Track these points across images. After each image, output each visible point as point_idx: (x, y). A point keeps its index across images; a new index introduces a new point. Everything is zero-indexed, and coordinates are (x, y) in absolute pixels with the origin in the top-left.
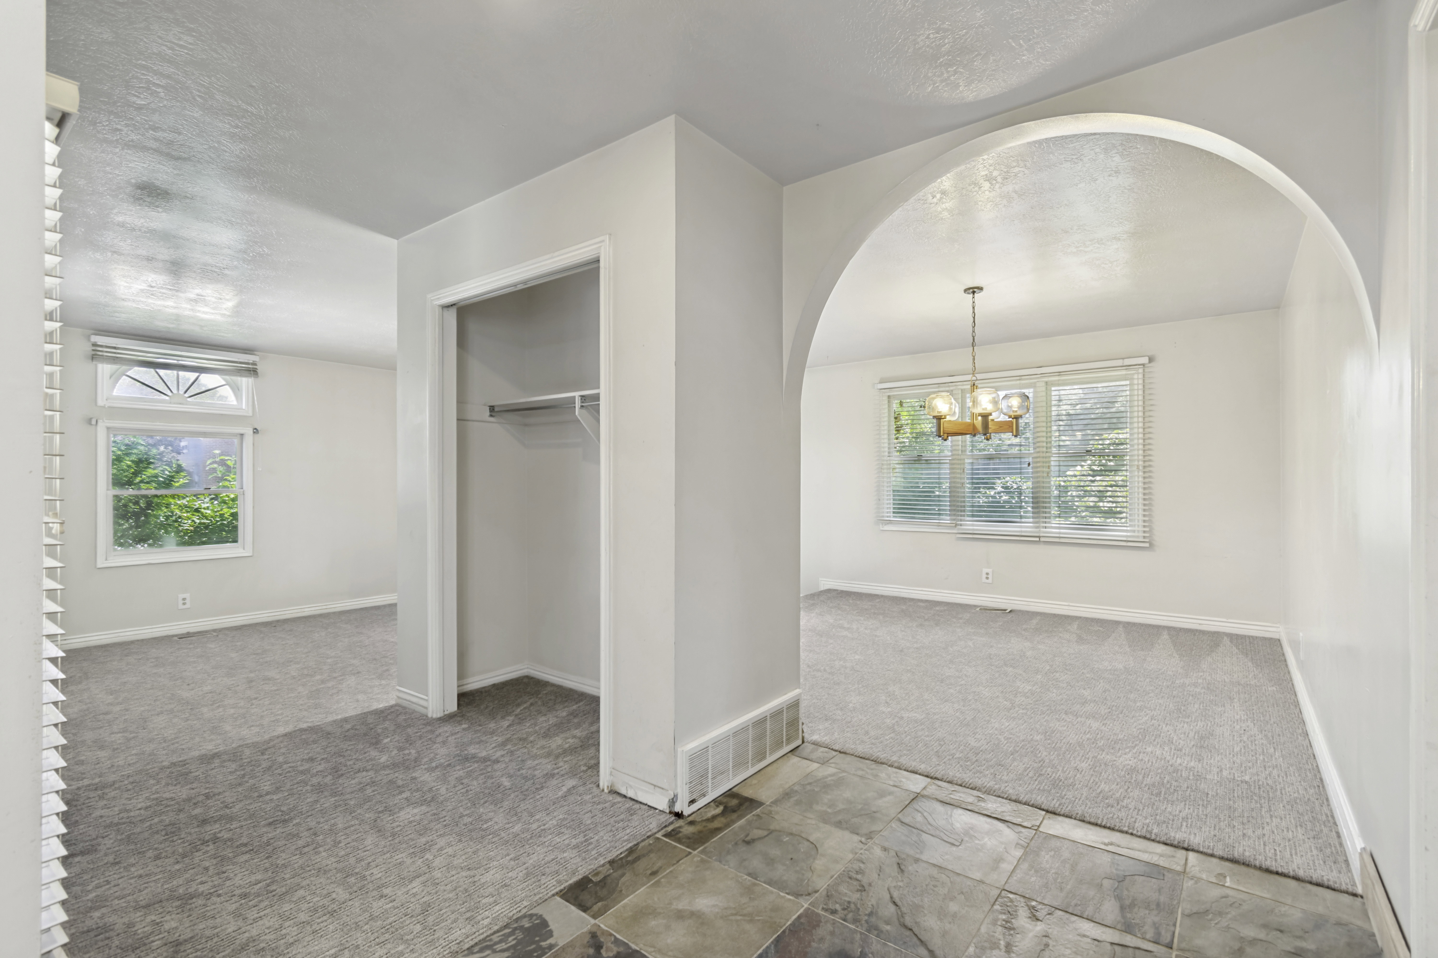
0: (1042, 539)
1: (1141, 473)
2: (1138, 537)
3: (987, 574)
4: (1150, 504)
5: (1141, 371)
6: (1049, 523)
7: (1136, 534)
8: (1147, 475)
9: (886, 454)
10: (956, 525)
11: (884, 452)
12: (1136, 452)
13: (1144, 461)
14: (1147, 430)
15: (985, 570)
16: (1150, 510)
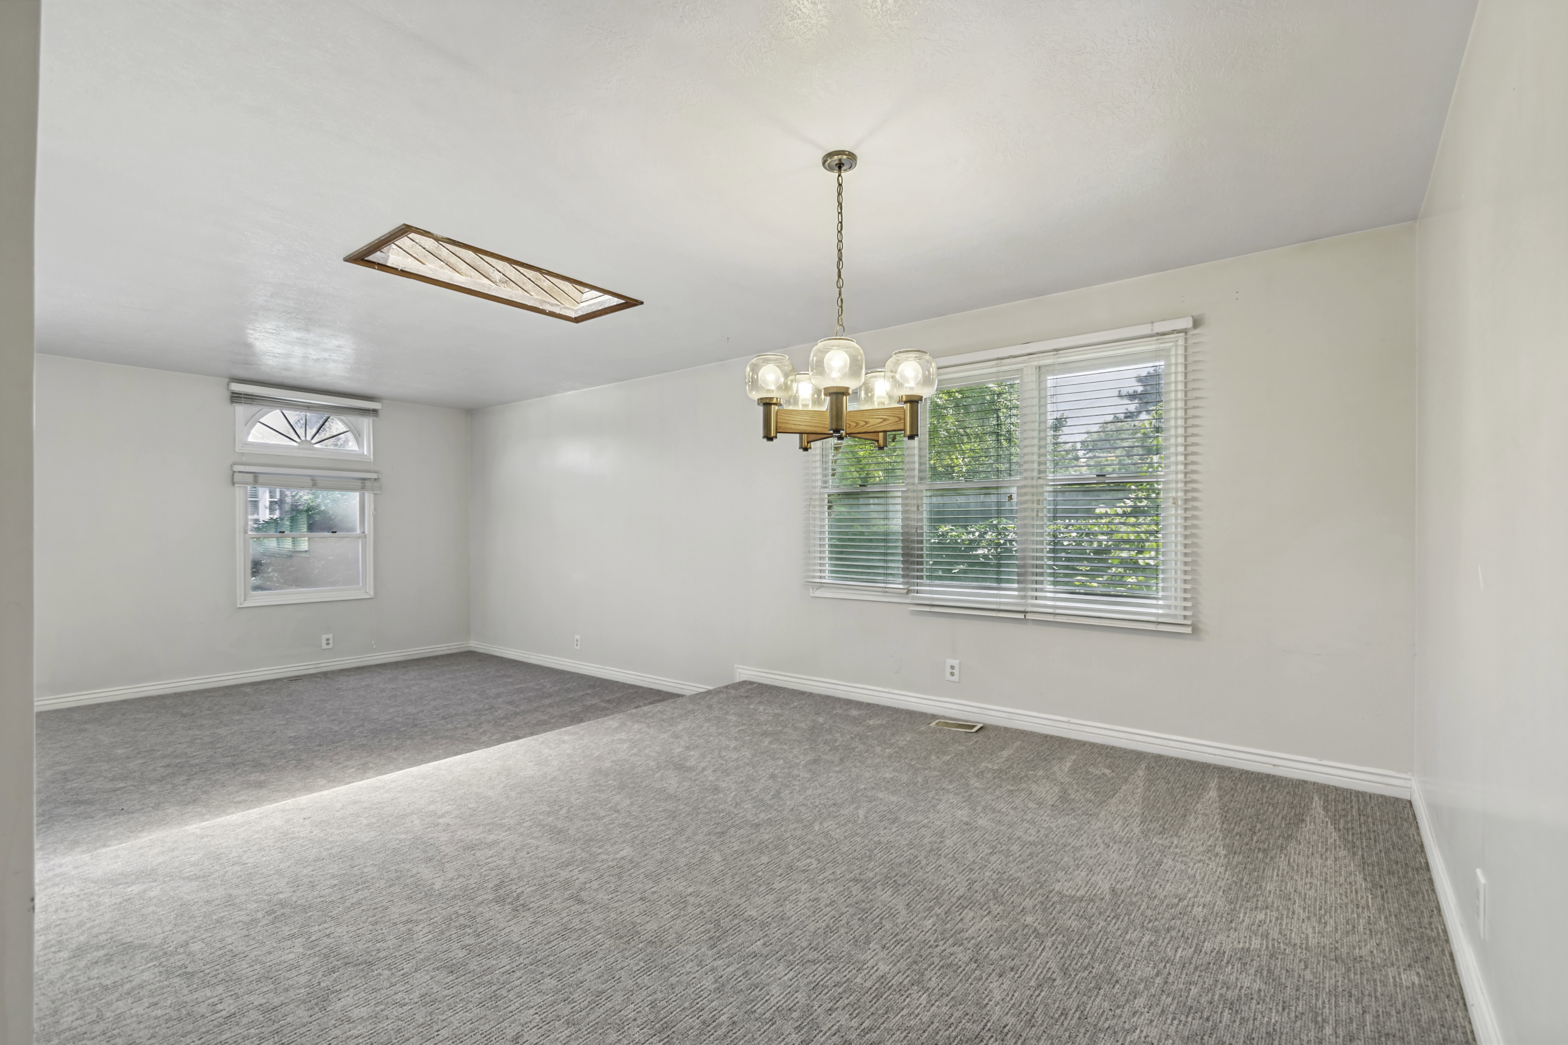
0: (1029, 616)
1: (1180, 512)
2: (1175, 616)
3: (952, 667)
4: (1194, 562)
5: (1181, 342)
6: (1042, 590)
7: (1172, 611)
8: (1189, 514)
9: (819, 484)
10: (909, 591)
11: (816, 481)
12: (1172, 477)
13: (1186, 491)
14: (1190, 440)
15: (950, 662)
16: (1193, 571)
